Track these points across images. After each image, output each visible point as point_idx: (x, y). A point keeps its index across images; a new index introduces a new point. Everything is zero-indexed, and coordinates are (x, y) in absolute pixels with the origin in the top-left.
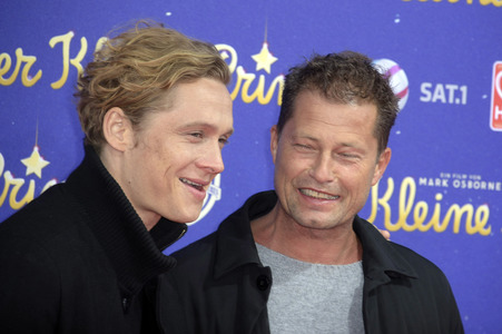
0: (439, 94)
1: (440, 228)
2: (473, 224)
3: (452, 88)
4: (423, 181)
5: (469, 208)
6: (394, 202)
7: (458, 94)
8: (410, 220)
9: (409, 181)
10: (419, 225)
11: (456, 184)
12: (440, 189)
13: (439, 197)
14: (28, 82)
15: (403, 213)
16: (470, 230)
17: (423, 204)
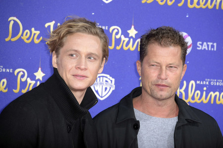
0: (205, 47)
1: (205, 102)
2: (219, 100)
3: (210, 44)
4: (198, 82)
5: (217, 93)
6: (186, 91)
7: (213, 46)
8: (193, 98)
9: (192, 82)
10: (197, 100)
11: (212, 84)
12: (205, 86)
13: (205, 89)
14: (37, 41)
15: (190, 95)
16: (218, 102)
17: (198, 92)
